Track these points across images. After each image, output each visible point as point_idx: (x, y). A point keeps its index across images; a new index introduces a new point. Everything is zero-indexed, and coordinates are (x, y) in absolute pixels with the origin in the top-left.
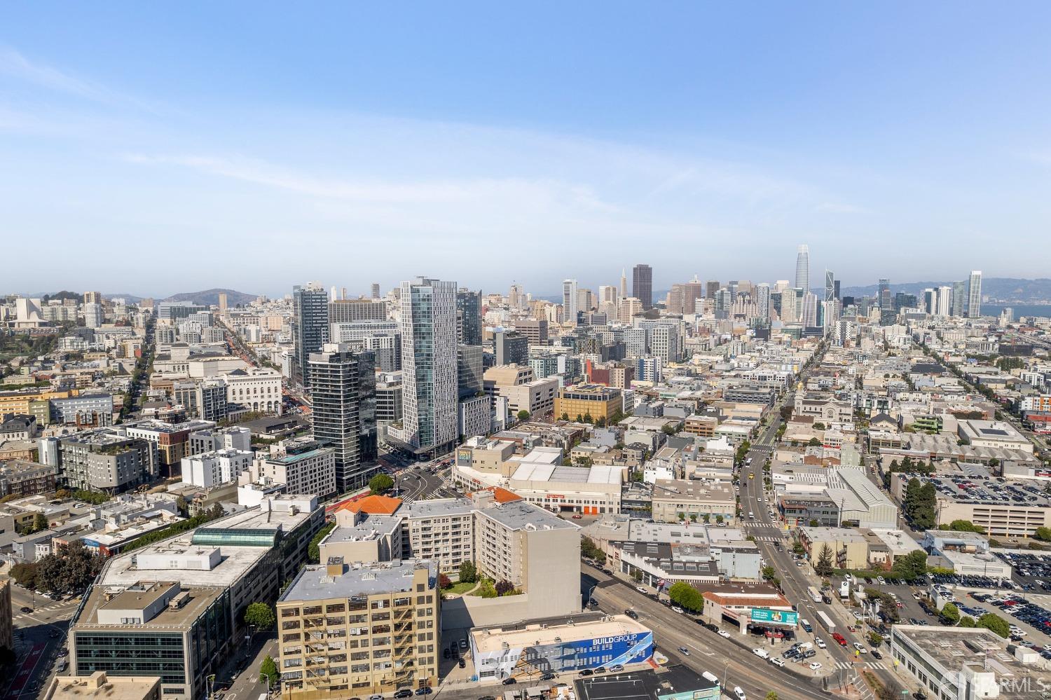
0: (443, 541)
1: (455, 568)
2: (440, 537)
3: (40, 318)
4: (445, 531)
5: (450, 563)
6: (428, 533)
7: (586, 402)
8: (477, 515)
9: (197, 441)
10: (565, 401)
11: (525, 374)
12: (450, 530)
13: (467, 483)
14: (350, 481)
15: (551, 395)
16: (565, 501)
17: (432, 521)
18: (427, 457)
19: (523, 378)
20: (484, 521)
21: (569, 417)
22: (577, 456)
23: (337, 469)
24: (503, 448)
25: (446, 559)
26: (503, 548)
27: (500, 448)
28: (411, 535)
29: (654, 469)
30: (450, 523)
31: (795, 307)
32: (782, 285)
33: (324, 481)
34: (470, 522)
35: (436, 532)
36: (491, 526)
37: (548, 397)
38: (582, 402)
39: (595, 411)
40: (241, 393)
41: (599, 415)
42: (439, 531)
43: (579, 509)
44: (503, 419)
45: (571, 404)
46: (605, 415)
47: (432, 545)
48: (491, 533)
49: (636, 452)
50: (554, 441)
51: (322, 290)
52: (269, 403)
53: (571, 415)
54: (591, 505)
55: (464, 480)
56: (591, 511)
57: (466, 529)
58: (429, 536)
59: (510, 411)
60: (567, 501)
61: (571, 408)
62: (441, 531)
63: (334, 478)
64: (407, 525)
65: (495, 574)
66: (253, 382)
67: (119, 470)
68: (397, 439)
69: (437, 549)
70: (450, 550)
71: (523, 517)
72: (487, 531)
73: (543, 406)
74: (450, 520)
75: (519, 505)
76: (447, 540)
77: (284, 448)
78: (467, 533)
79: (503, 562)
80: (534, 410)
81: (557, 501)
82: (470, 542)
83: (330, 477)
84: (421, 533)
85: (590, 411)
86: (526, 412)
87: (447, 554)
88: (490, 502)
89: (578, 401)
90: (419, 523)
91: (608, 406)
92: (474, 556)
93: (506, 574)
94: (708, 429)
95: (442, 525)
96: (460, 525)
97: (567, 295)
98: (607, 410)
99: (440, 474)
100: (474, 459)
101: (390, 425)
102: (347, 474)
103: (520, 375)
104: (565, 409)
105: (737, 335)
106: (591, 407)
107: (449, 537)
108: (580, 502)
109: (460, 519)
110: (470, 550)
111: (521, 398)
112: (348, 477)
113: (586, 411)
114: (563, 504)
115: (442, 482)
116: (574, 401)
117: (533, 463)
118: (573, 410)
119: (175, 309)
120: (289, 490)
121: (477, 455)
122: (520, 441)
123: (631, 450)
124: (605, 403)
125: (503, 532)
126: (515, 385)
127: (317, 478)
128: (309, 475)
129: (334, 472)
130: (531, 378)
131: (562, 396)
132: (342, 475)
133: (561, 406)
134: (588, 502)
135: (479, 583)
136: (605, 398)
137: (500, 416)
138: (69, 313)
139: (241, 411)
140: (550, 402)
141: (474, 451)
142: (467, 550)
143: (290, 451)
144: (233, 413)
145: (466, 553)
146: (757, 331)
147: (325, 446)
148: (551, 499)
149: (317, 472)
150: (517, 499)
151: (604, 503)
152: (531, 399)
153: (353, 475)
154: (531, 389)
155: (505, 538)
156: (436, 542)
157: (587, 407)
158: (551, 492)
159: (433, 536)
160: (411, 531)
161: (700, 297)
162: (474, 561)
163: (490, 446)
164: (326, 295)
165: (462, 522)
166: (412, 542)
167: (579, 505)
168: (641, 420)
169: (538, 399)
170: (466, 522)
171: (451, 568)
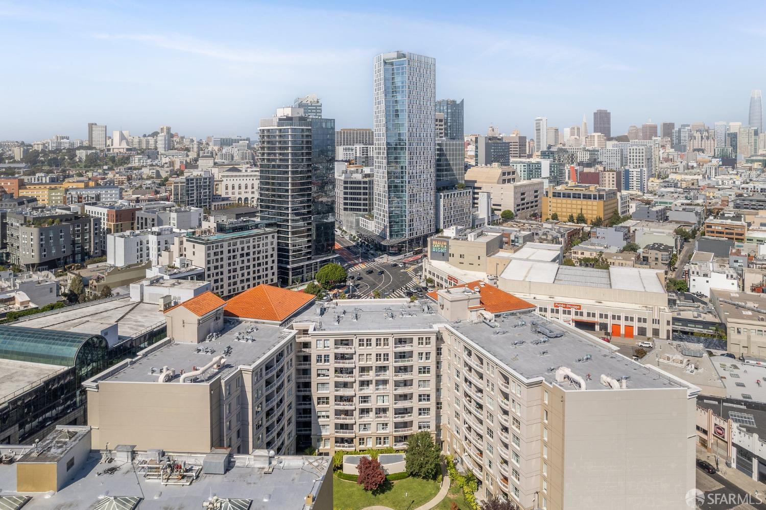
0: (378, 383)
1: (398, 439)
2: (371, 376)
3: (128, 145)
4: (381, 363)
5: (390, 429)
6: (347, 364)
7: (579, 201)
8: (446, 337)
9: (142, 218)
10: (554, 200)
11: (509, 174)
12: (392, 363)
13: (441, 282)
14: (297, 271)
15: (536, 197)
16: (581, 314)
17: (356, 342)
18: (399, 250)
19: (507, 177)
20: (459, 349)
21: (559, 218)
22: (580, 256)
23: (279, 256)
24: (488, 240)
25: (382, 420)
26: (500, 416)
27: (484, 240)
28: (314, 366)
29: (705, 275)
30: (391, 349)
31: (753, 144)
32: (735, 127)
33: (261, 268)
34: (432, 348)
35: (363, 363)
36: (473, 362)
37: (532, 199)
38: (575, 201)
39: (590, 212)
40: (233, 188)
41: (595, 216)
42: (369, 363)
43: (604, 327)
44: (486, 217)
45: (562, 203)
46: (602, 216)
47: (355, 391)
48: (474, 378)
49: (660, 255)
50: (550, 238)
51: (318, 102)
53: (562, 216)
54: (623, 323)
55: (438, 277)
56: (623, 331)
57: (423, 362)
58: (350, 372)
59: (493, 210)
60: (585, 314)
61: (561, 208)
62: (373, 362)
63: (275, 265)
64: (306, 345)
65: (481, 467)
66: (245, 178)
67: (42, 245)
68: (368, 231)
69: (365, 399)
70: (389, 403)
71: (542, 347)
72: (464, 371)
73: (527, 208)
74: (391, 341)
75: (527, 319)
76: (385, 382)
77: (215, 225)
78: (424, 370)
79: (500, 449)
80: (518, 210)
81: (569, 313)
82: (430, 389)
83: (270, 264)
84: (332, 364)
85: (584, 212)
86: (510, 212)
87: (385, 410)
88: (472, 309)
89: (569, 201)
90: (331, 343)
91: (605, 206)
92: (438, 417)
93: (506, 479)
94: (737, 234)
95: (374, 350)
96: (411, 354)
97: (538, 130)
98: (604, 210)
99: (410, 270)
100: (451, 251)
101: (363, 216)
102: (293, 262)
103: (504, 174)
104: (555, 209)
105: (701, 164)
106: (584, 207)
107: (389, 375)
108: (606, 317)
109: (411, 340)
110: (432, 404)
111: (506, 198)
112: (295, 265)
113: (579, 211)
114: (579, 318)
115: (411, 279)
116: (565, 200)
117: (527, 260)
118: (564, 210)
119: (224, 140)
120: (209, 276)
121: (456, 248)
122: (508, 236)
123: (654, 252)
124: (601, 202)
125: (500, 382)
126: (498, 183)
127: (251, 263)
128: (239, 259)
129: (275, 258)
130: (514, 179)
131: (550, 194)
132: (288, 263)
133: (550, 205)
134: (619, 318)
135: (447, 479)
136: (601, 197)
137: (482, 213)
138: (150, 143)
139: (225, 202)
140: (535, 203)
141: (451, 242)
142: (424, 404)
143: (221, 229)
144: (216, 204)
145: (423, 411)
146: (723, 160)
147: (268, 225)
148: (561, 309)
149: (251, 256)
150: (524, 307)
151: (645, 321)
152: (515, 199)
153: (301, 264)
154: (516, 187)
155: (506, 396)
156: (363, 384)
157: (579, 207)
158: (559, 299)
159: (356, 372)
160: (314, 359)
161: (656, 136)
162: (438, 428)
163: (471, 237)
164: (321, 106)
165: (416, 348)
166: (314, 380)
167: (603, 321)
168: (644, 223)
169: (523, 199)
170: (424, 349)
171: (391, 440)
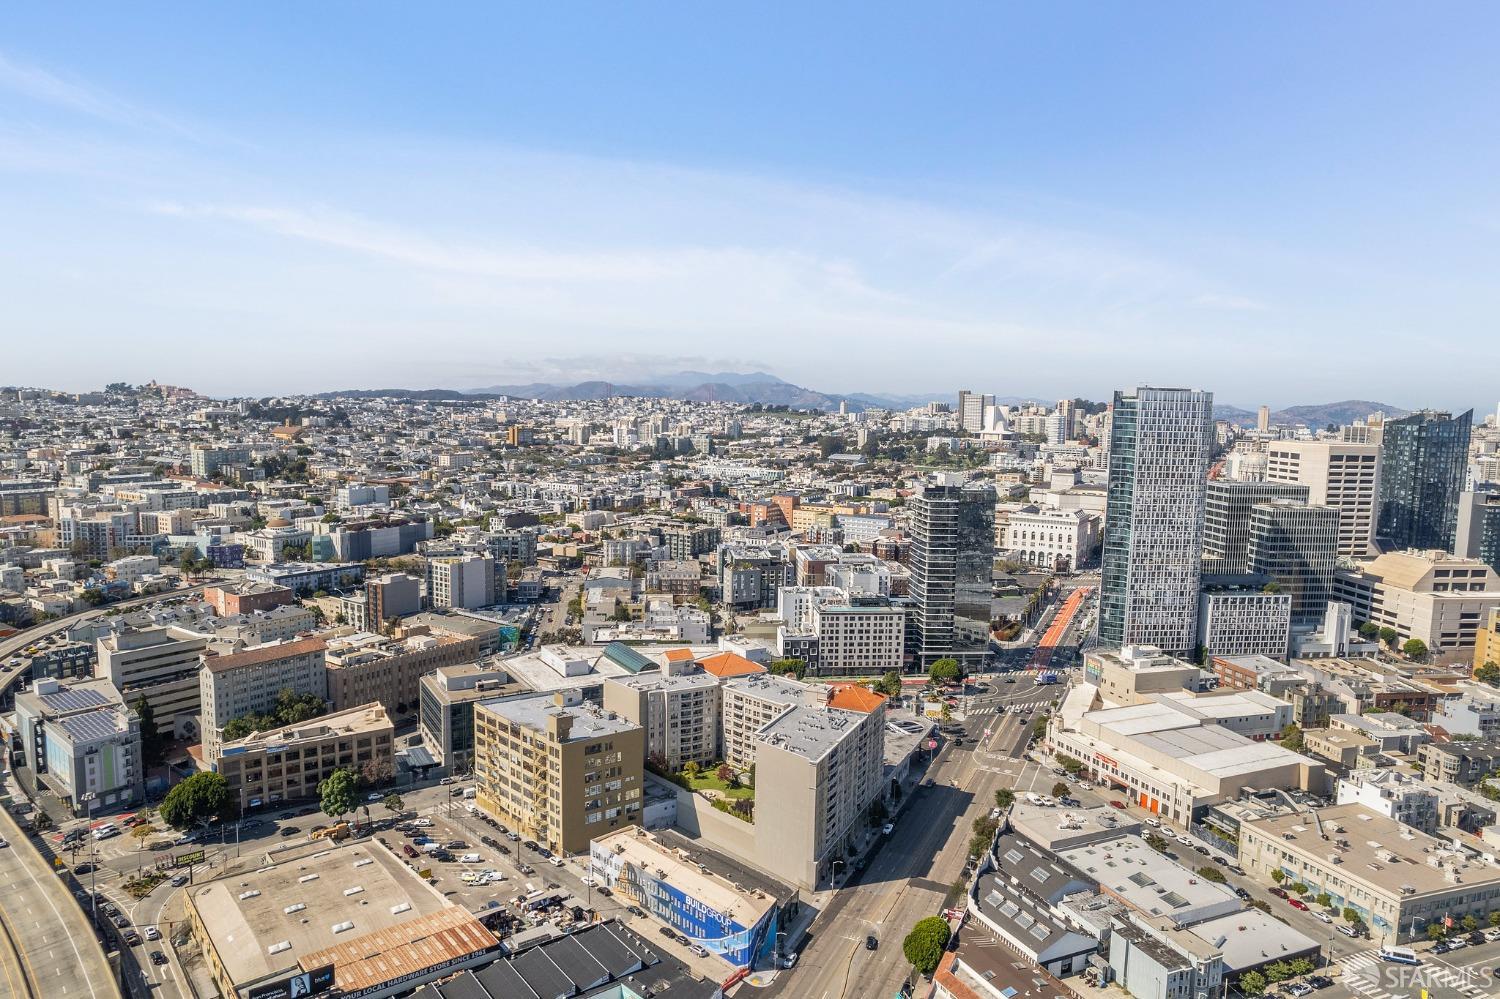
3: (1007, 429)
10: (1497, 637)
16: (1117, 772)
19: (1449, 580)
23: (907, 639)
35: (747, 715)
43: (1134, 793)
47: (743, 730)
52: (1032, 553)
54: (1150, 794)
56: (1149, 804)
60: (1120, 774)
63: (902, 648)
83: (895, 646)
86: (1422, 643)
90: (732, 696)
100: (1103, 676)
102: (927, 649)
103: (1441, 574)
104: (1497, 655)
111: (1417, 617)
112: (930, 653)
114: (1114, 776)
121: (1107, 672)
122: (1254, 676)
126: (1416, 589)
129: (902, 641)
131: (1492, 626)
132: (918, 649)
133: (1490, 646)
134: (1147, 788)
137: (1329, 637)
141: (1105, 664)
148: (1101, 762)
149: (872, 634)
151: (1168, 798)
152: (1436, 622)
153: (937, 653)
154: (1439, 602)
169: (1468, 625)
